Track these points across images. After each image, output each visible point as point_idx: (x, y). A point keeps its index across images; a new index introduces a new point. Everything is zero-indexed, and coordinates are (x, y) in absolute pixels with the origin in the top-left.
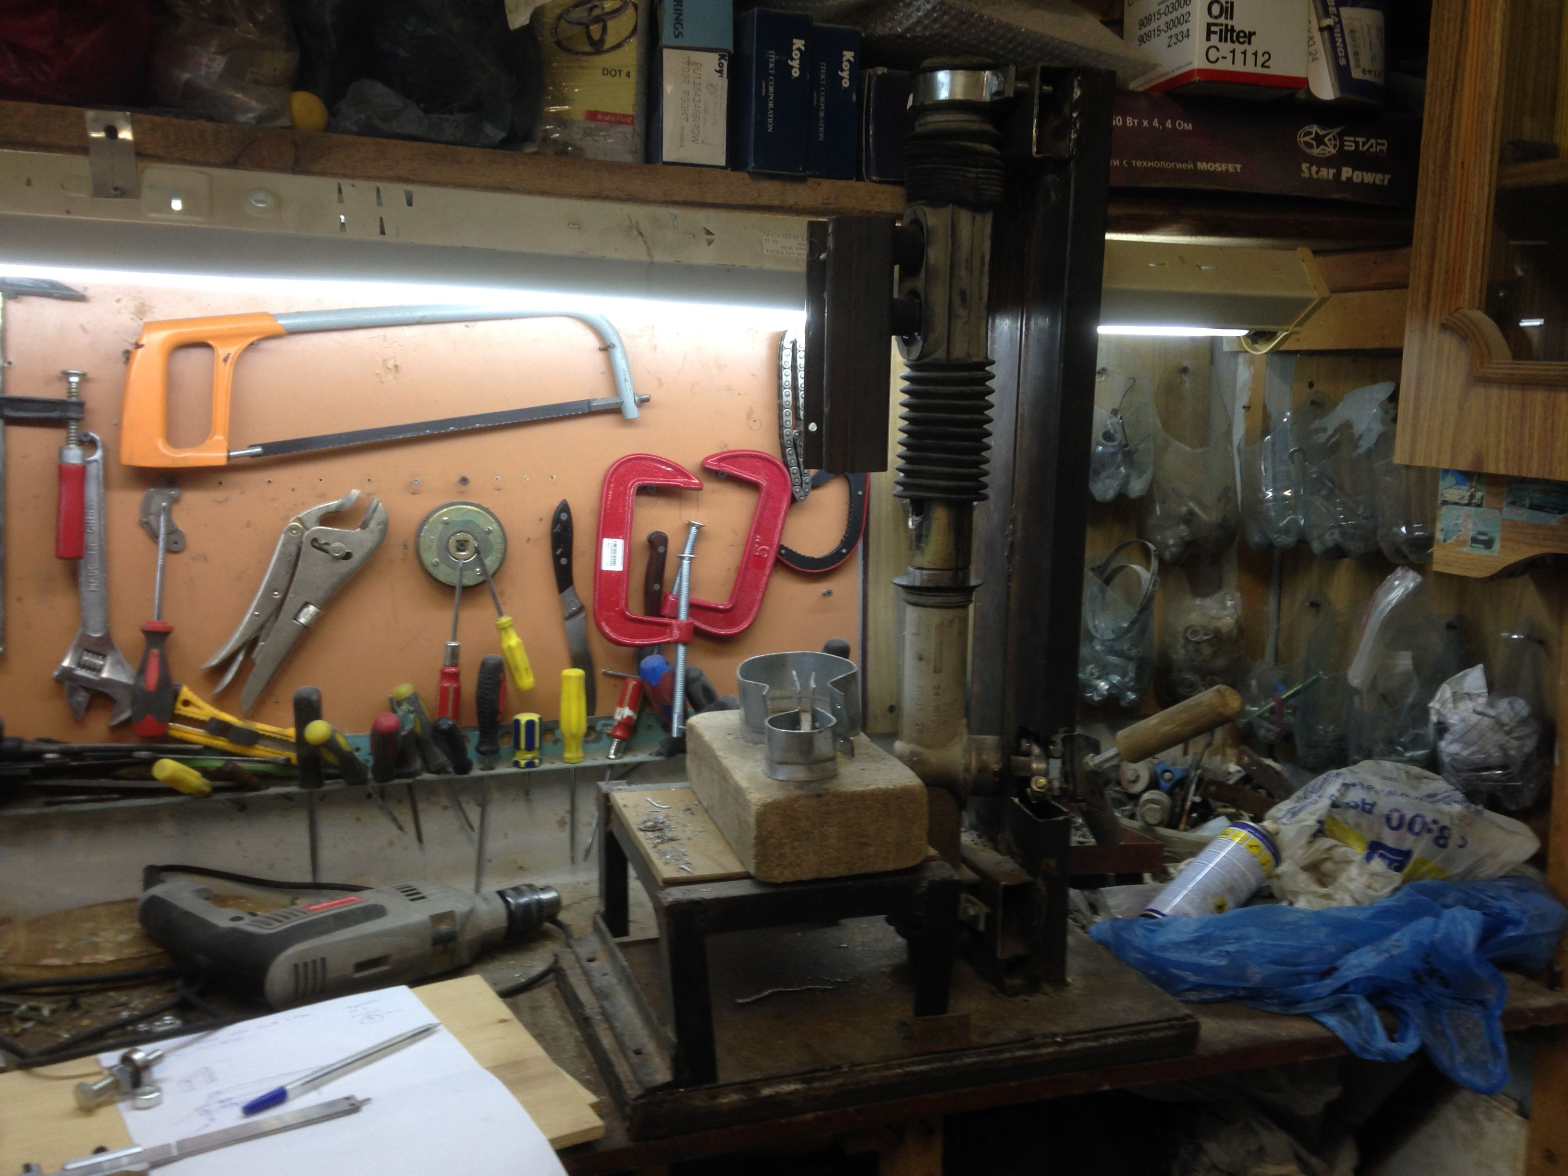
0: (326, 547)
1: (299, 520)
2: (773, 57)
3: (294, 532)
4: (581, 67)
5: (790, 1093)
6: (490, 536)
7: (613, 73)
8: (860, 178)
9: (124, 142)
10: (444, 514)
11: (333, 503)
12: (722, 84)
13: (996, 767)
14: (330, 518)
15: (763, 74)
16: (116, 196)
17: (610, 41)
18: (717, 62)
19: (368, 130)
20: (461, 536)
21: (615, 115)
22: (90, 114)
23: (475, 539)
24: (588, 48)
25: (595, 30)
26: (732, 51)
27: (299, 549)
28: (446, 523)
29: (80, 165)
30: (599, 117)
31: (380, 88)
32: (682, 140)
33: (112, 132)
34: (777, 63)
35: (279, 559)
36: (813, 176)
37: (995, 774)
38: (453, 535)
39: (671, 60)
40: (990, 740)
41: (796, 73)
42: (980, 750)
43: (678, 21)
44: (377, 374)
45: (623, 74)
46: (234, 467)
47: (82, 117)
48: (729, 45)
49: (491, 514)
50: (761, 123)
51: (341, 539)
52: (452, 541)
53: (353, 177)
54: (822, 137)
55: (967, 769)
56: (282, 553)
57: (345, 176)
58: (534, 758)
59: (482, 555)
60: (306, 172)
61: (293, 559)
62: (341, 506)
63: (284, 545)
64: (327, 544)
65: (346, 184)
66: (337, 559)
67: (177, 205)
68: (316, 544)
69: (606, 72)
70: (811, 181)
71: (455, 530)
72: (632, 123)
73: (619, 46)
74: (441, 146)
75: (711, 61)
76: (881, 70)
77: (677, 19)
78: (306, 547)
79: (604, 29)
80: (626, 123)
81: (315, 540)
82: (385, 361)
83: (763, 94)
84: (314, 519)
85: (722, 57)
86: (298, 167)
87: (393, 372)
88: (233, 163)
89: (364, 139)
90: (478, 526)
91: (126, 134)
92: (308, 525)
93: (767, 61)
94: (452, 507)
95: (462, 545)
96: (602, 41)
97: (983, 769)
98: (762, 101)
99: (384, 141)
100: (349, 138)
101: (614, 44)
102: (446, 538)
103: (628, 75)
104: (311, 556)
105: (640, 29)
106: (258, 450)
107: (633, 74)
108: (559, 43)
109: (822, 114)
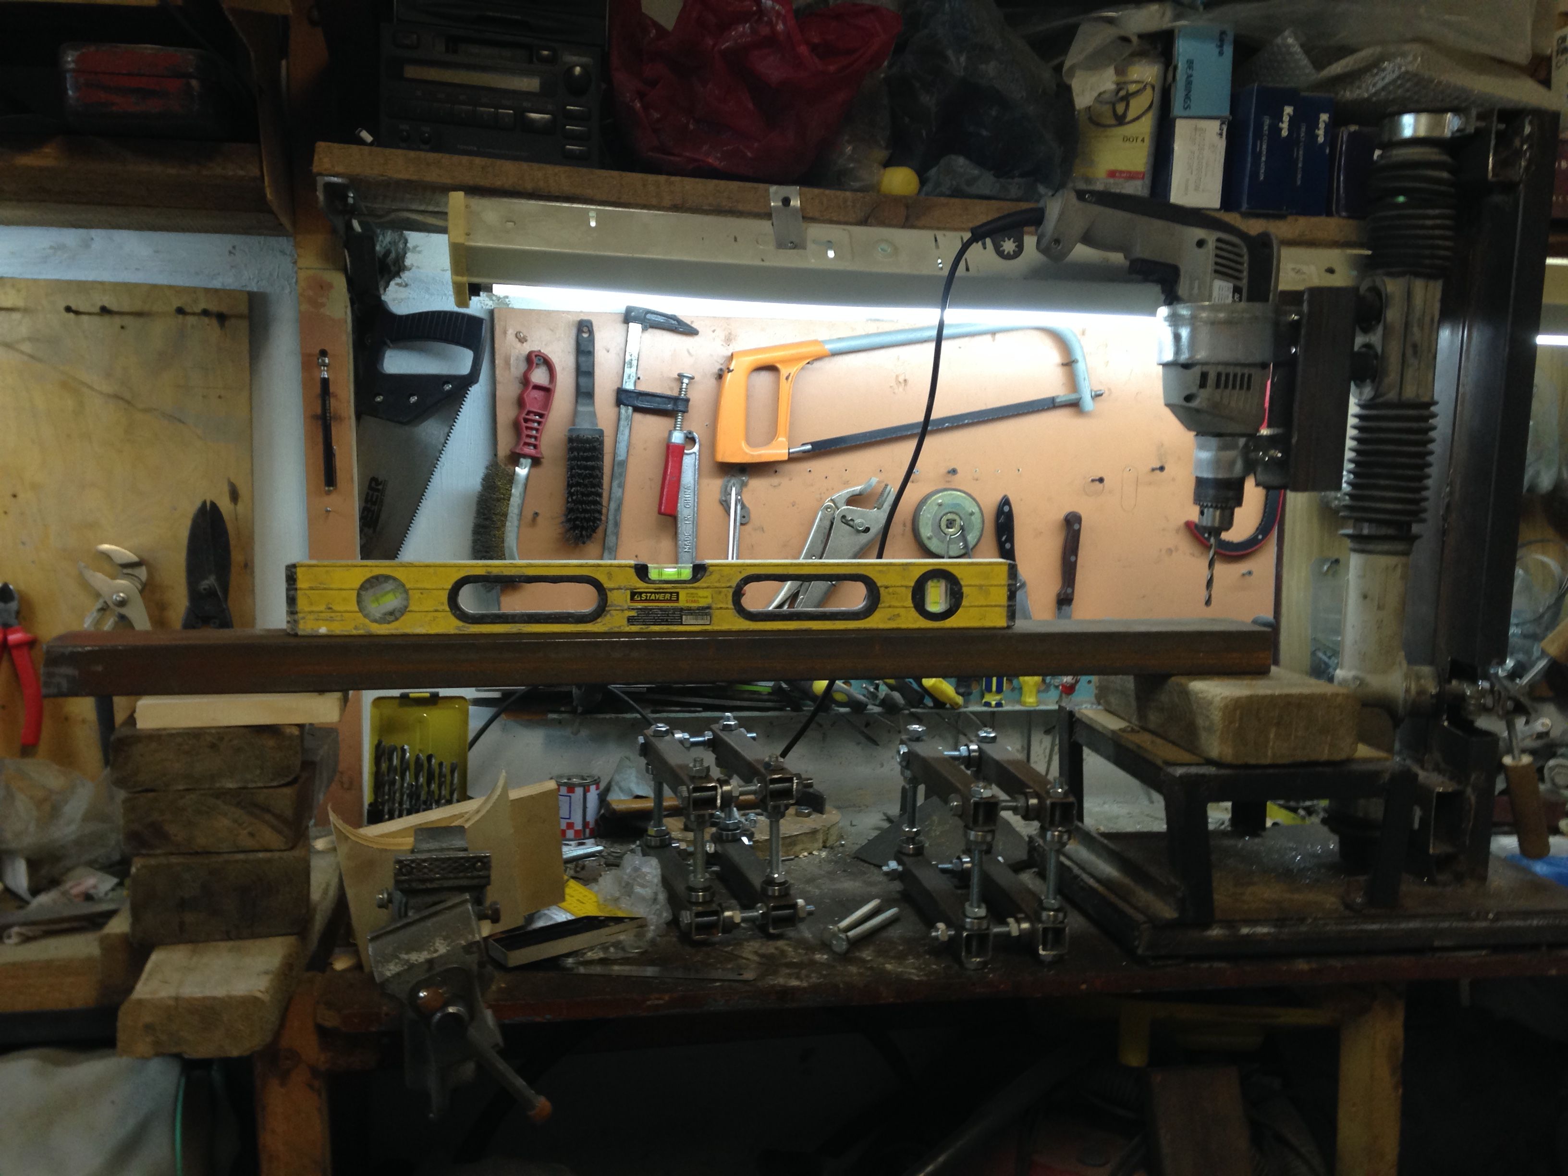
0: (851, 523)
1: (832, 501)
2: (1267, 121)
3: (829, 510)
4: (1106, 137)
5: (1264, 935)
6: (973, 517)
7: (1131, 140)
8: (1329, 214)
9: (795, 208)
10: (939, 498)
11: (858, 488)
12: (1221, 144)
13: (1433, 690)
14: (854, 500)
15: (1258, 135)
16: (790, 248)
17: (1131, 115)
18: (1218, 127)
19: (957, 193)
20: (950, 516)
21: (1130, 172)
22: (773, 189)
23: (961, 519)
24: (1113, 122)
25: (1120, 108)
26: (1231, 118)
27: (832, 524)
28: (940, 505)
29: (765, 226)
30: (1117, 174)
31: (961, 161)
32: (1186, 188)
33: (786, 201)
34: (1270, 126)
35: (816, 531)
36: (1291, 214)
37: (1432, 696)
38: (945, 515)
39: (1182, 128)
40: (1426, 670)
41: (1285, 133)
42: (1418, 678)
43: (1187, 97)
44: (891, 387)
45: (1139, 140)
46: (793, 459)
47: (767, 191)
48: (1226, 113)
49: (974, 499)
50: (1255, 174)
51: (862, 516)
52: (944, 519)
53: (944, 229)
54: (1299, 183)
55: (1408, 691)
56: (819, 526)
57: (938, 229)
58: (1001, 699)
59: (966, 532)
60: (913, 227)
61: (827, 531)
62: (865, 489)
63: (821, 520)
64: (852, 520)
65: (940, 234)
66: (858, 531)
67: (831, 254)
68: (844, 520)
69: (1126, 139)
70: (1290, 219)
71: (947, 511)
72: (1143, 178)
73: (1138, 118)
74: (1009, 203)
75: (1214, 126)
76: (1353, 128)
77: (1187, 95)
78: (837, 522)
79: (1127, 105)
80: (1138, 178)
81: (844, 517)
82: (897, 376)
83: (1258, 150)
84: (844, 501)
85: (1222, 123)
86: (907, 223)
87: (903, 385)
88: (864, 222)
89: (953, 200)
90: (964, 509)
91: (796, 203)
92: (839, 505)
93: (1262, 125)
94: (945, 493)
95: (950, 524)
96: (1124, 115)
97: (1421, 692)
98: (1257, 156)
99: (968, 201)
100: (943, 200)
101: (1135, 116)
102: (940, 517)
103: (1143, 140)
104: (840, 528)
105: (1156, 104)
106: (809, 447)
107: (1147, 140)
108: (1090, 119)
109: (1300, 165)
